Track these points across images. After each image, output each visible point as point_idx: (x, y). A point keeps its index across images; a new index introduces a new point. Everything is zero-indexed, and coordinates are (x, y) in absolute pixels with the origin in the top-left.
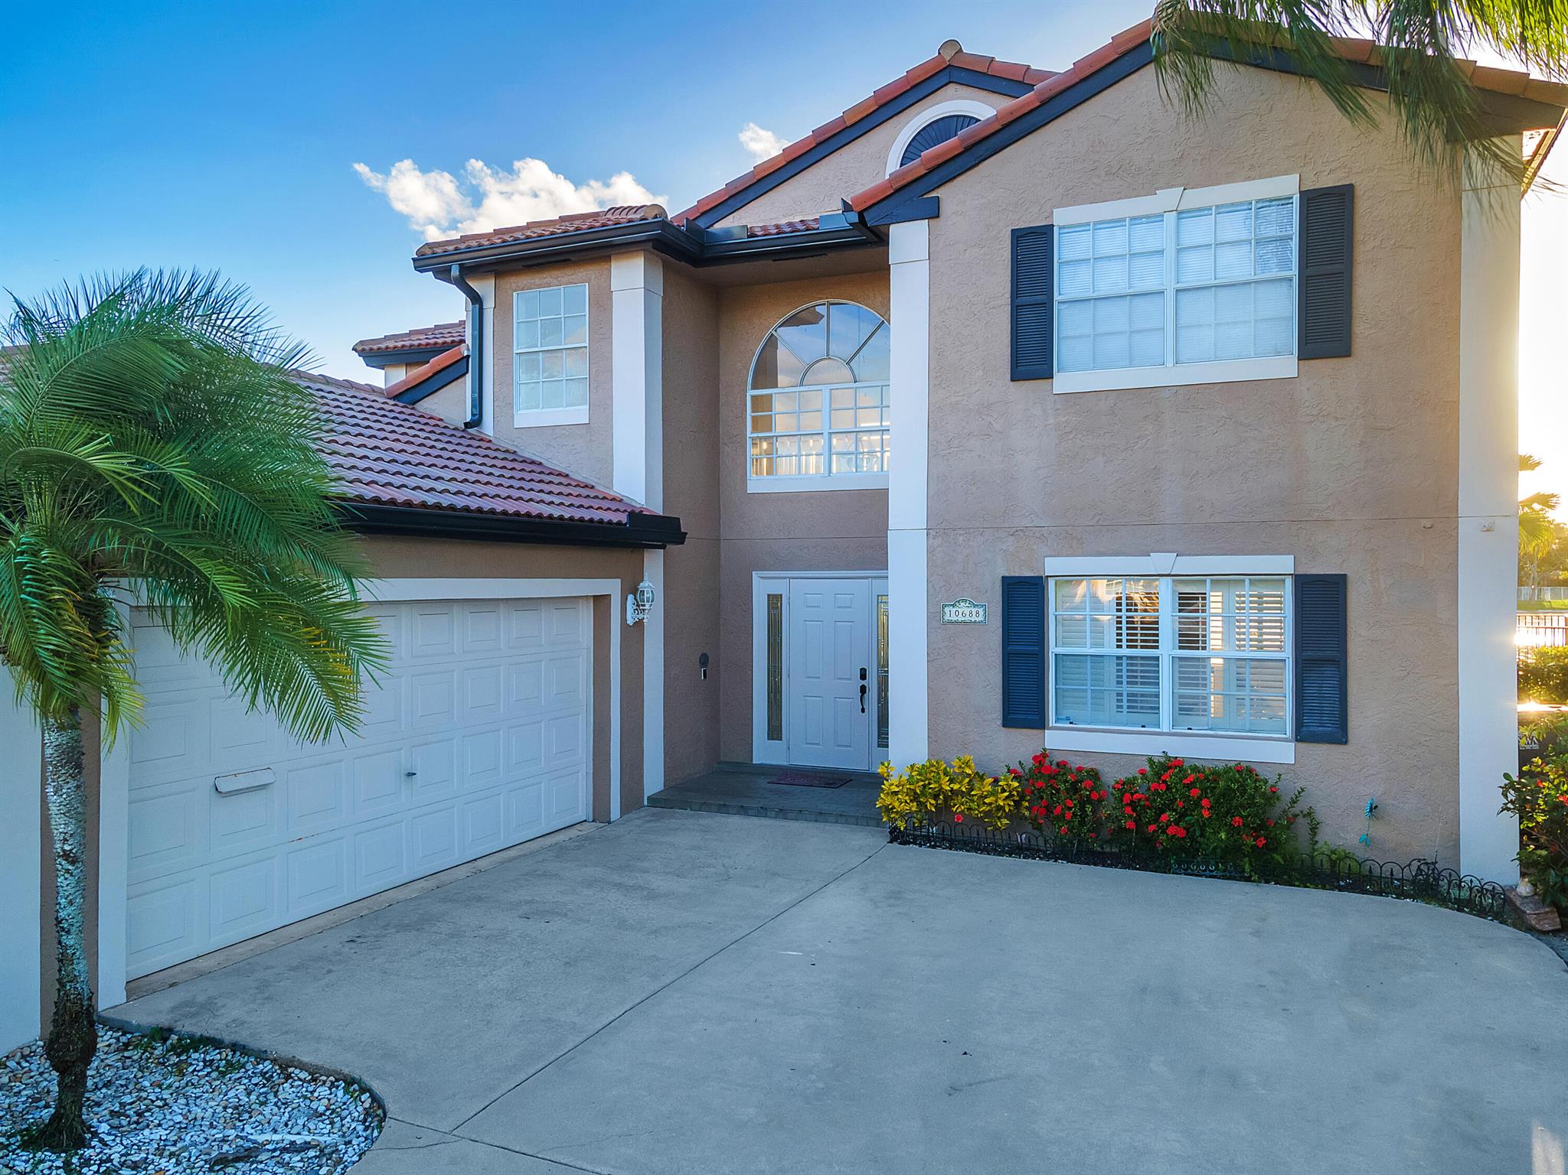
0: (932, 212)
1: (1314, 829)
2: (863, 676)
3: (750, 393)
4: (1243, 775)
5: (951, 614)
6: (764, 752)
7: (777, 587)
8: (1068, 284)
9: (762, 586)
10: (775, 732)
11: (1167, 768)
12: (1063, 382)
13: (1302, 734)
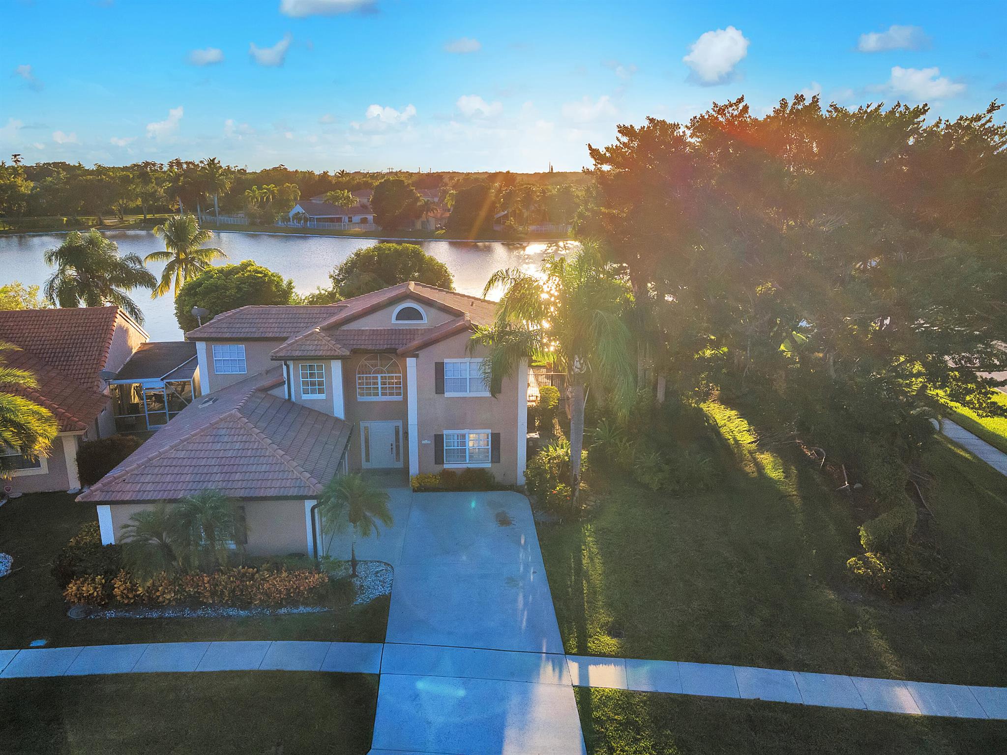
0: (417, 356)
1: (494, 478)
2: (392, 446)
3: (357, 376)
4: (482, 470)
5: (424, 442)
6: (365, 465)
7: (367, 425)
8: (448, 375)
9: (362, 424)
10: (368, 460)
11: (468, 469)
12: (447, 395)
13: (492, 462)
